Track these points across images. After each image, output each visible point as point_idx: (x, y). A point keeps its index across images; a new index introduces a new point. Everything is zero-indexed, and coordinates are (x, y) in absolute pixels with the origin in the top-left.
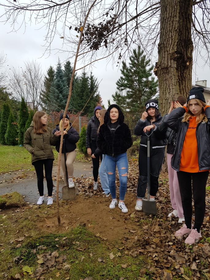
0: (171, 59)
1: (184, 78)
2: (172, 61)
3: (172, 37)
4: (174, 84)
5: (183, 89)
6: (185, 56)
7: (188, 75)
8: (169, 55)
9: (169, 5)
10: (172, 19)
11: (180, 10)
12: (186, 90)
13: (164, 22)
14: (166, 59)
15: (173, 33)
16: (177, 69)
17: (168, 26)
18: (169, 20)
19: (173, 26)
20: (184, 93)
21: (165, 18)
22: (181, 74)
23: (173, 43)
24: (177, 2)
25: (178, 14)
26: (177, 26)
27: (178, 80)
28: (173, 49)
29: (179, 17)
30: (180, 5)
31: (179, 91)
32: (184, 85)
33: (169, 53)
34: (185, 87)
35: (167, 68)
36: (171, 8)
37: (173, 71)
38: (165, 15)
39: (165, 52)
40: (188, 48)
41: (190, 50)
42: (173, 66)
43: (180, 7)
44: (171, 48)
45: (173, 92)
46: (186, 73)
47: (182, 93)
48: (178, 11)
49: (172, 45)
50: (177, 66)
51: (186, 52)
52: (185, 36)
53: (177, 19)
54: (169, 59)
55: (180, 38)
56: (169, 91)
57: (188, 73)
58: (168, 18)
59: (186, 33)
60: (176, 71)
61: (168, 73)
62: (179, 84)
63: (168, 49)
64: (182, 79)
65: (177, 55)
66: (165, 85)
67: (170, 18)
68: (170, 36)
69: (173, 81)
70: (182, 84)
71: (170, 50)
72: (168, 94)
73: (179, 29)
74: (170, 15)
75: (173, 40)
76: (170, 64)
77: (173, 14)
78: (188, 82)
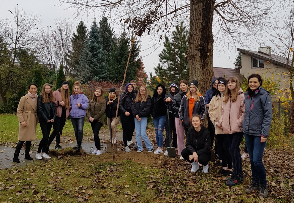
0: (196, 50)
1: (206, 64)
2: (197, 51)
3: (197, 34)
4: (198, 68)
5: (205, 72)
6: (206, 48)
7: (209, 62)
8: (195, 47)
9: (195, 11)
10: (197, 21)
11: (203, 15)
12: (207, 73)
13: (192, 22)
14: (193, 49)
15: (198, 31)
16: (200, 57)
17: (195, 25)
18: (195, 21)
19: (198, 26)
20: (206, 75)
21: (193, 20)
22: (203, 61)
23: (198, 38)
24: (200, 9)
25: (201, 18)
26: (200, 27)
27: (202, 65)
28: (198, 42)
29: (202, 20)
30: (203, 12)
31: (202, 73)
32: (206, 69)
33: (195, 45)
34: (207, 71)
35: (193, 56)
36: (196, 13)
37: (198, 58)
38: (193, 17)
39: (192, 44)
40: (209, 43)
41: (210, 43)
42: (197, 55)
43: (203, 13)
44: (196, 42)
45: (198, 73)
46: (207, 60)
47: (205, 75)
48: (201, 16)
49: (197, 39)
50: (201, 55)
51: (207, 45)
52: (207, 34)
53: (201, 21)
54: (195, 50)
55: (203, 35)
56: (195, 73)
57: (209, 60)
58: (195, 20)
59: (207, 32)
60: (199, 58)
61: (194, 59)
62: (202, 68)
63: (194, 42)
64: (204, 65)
65: (200, 47)
66: (192, 68)
67: (196, 20)
68: (196, 33)
69: (198, 66)
70: (205, 68)
71: (196, 43)
72: (194, 75)
73: (202, 29)
74: (196, 18)
75: (198, 36)
76: (195, 53)
77: (198, 17)
78: (209, 67)
